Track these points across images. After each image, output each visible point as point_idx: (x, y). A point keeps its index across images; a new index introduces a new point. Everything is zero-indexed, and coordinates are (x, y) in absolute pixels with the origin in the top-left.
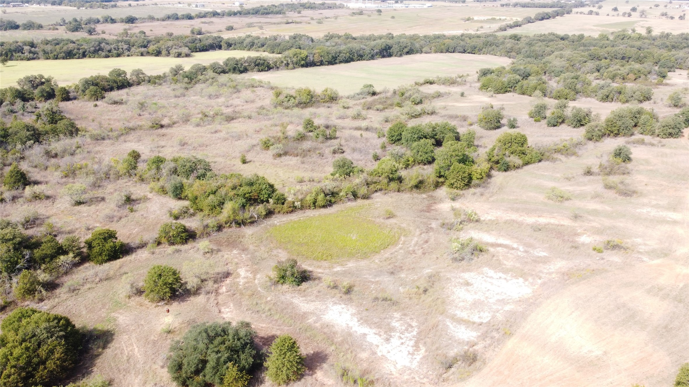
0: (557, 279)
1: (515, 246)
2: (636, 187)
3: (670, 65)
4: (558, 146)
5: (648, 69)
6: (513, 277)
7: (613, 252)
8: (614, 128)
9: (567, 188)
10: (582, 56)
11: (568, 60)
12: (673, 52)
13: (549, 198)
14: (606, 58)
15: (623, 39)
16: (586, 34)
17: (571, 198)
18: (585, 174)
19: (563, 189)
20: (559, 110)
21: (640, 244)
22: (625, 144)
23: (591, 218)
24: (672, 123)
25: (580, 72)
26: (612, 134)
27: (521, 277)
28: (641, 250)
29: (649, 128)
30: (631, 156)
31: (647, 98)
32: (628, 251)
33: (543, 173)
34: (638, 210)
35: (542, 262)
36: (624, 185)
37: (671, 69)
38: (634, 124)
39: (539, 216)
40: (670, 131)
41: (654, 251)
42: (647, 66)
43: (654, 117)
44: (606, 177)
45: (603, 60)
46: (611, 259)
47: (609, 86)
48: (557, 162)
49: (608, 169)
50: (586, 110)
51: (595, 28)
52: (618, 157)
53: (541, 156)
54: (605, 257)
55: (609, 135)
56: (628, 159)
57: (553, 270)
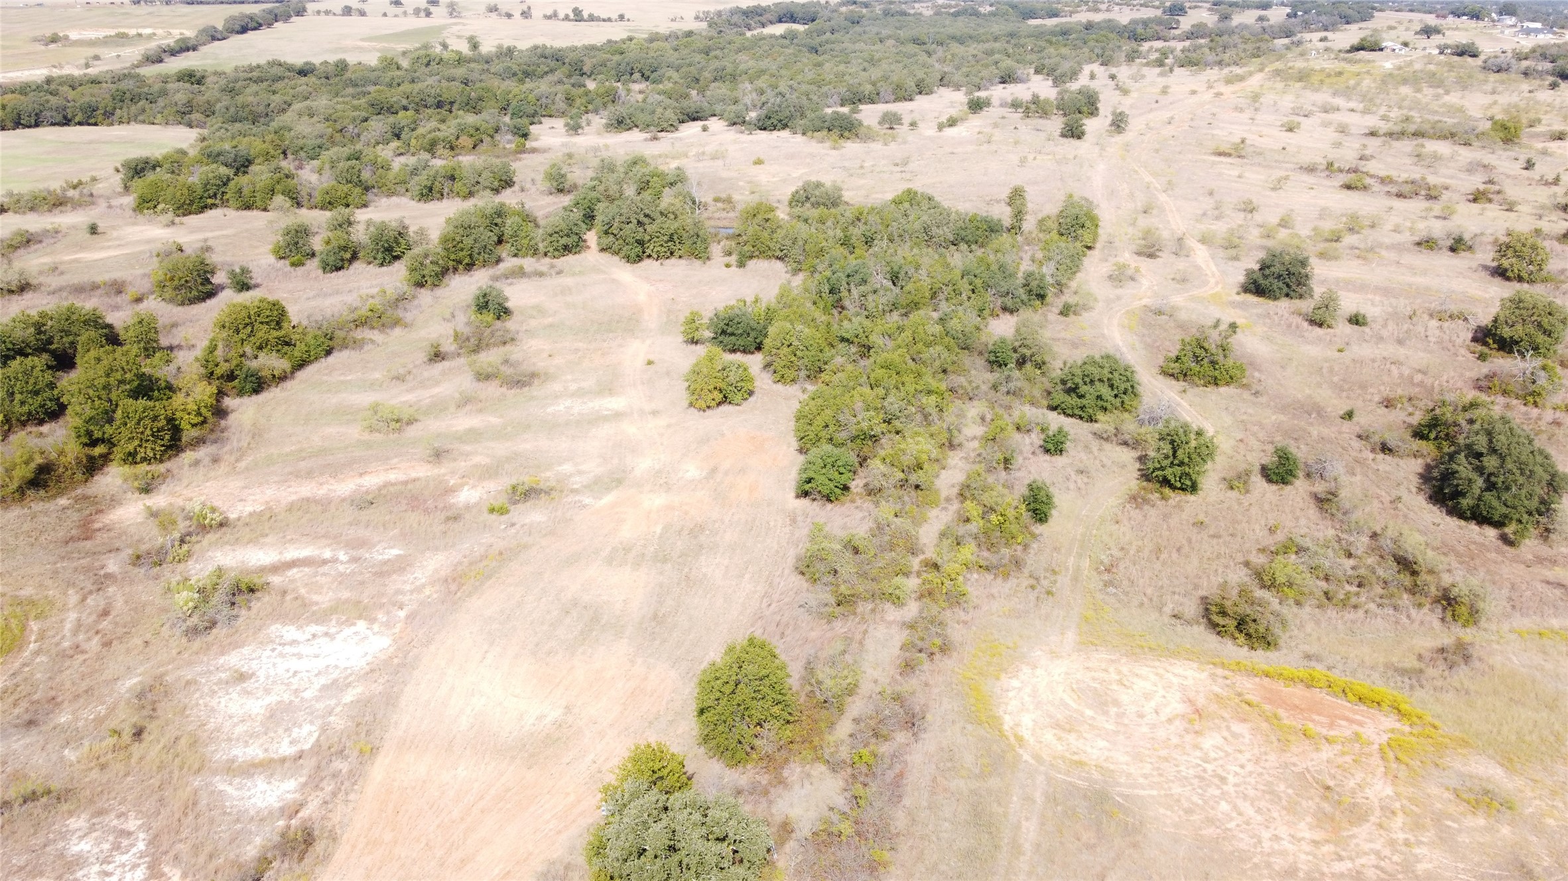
0: (435, 596)
1: (327, 554)
2: (534, 364)
3: (530, 110)
4: (359, 313)
5: (492, 124)
6: (342, 623)
7: (528, 504)
8: (461, 254)
9: (403, 399)
10: (356, 108)
11: (327, 120)
12: (529, 84)
13: (372, 429)
14: (405, 109)
15: (428, 64)
16: (352, 59)
17: (417, 417)
18: (430, 360)
19: (394, 402)
20: (339, 233)
21: (571, 475)
22: (490, 283)
23: (468, 448)
24: (563, 226)
25: (361, 144)
26: (461, 267)
27: (360, 617)
28: (575, 486)
29: (525, 241)
30: (509, 305)
31: (506, 182)
32: (554, 494)
33: (342, 378)
34: (550, 410)
35: (394, 572)
36: (511, 365)
37: (534, 117)
38: (496, 239)
39: (361, 475)
40: (564, 241)
41: (597, 481)
42: (487, 117)
43: (528, 218)
44: (474, 357)
45: (402, 113)
46: (527, 521)
47: (426, 166)
48: (366, 348)
49: (472, 340)
50: (394, 224)
51: (366, 44)
52: (484, 311)
53: (328, 343)
54: (515, 520)
55: (455, 270)
56: (503, 312)
57: (423, 580)
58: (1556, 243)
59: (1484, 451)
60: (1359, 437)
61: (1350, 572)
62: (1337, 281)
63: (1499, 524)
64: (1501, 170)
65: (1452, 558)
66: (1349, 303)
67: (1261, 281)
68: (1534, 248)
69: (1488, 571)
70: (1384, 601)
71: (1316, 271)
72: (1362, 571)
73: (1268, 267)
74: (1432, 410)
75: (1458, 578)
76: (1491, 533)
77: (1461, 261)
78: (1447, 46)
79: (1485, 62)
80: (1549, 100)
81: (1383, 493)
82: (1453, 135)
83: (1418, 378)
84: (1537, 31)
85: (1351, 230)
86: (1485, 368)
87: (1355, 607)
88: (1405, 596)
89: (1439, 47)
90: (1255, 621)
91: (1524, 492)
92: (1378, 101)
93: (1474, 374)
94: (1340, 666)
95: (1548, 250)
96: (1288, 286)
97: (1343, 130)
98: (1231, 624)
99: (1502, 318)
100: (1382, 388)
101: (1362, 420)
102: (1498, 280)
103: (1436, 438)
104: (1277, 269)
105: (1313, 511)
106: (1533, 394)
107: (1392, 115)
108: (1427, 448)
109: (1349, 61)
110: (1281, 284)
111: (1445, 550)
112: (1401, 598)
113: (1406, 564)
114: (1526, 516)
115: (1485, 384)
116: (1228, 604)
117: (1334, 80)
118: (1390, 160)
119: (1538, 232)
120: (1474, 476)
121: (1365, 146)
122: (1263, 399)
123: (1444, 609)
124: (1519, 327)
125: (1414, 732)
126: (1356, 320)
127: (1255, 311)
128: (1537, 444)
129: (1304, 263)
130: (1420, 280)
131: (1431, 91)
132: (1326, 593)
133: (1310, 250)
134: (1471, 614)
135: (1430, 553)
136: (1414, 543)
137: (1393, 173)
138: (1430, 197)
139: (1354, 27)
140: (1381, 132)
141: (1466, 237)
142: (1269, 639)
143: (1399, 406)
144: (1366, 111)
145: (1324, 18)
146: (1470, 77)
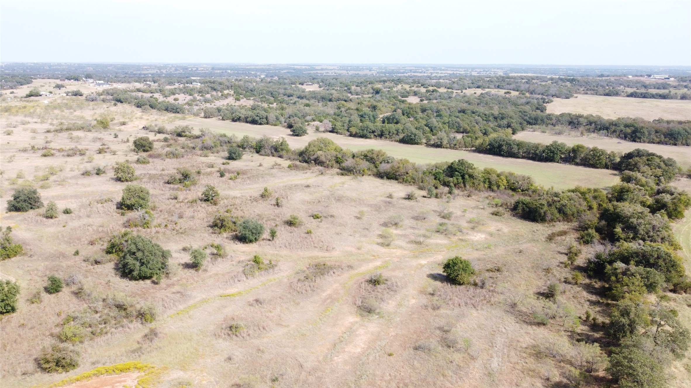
58: (135, 165)
59: (136, 251)
60: (84, 261)
61: (99, 319)
62: (53, 197)
63: (150, 278)
64: (106, 139)
65: (137, 297)
66: (61, 205)
67: (17, 205)
68: (128, 167)
69: (152, 297)
70: (117, 325)
71: (42, 195)
72: (104, 317)
73: (18, 198)
74: (111, 241)
75: (142, 305)
76: (148, 282)
77: (101, 178)
78: (69, 92)
79: (86, 97)
80: (116, 110)
81: (102, 281)
82: (83, 128)
83: (101, 229)
84: (102, 84)
85: (52, 174)
86: (125, 218)
87: (106, 333)
88: (125, 320)
89: (65, 93)
90: (64, 359)
91: (155, 262)
92: (46, 118)
93: (121, 222)
94: (108, 361)
95: (133, 167)
96: (30, 204)
97: (34, 131)
98: (52, 365)
99: (125, 197)
100: (87, 237)
101: (83, 253)
102: (119, 182)
103: (116, 252)
104: (22, 198)
105: (74, 299)
106: (145, 223)
107: (54, 122)
108: (113, 256)
109: (28, 101)
110: (27, 204)
111: (134, 295)
112: (123, 322)
113: (120, 307)
114: (158, 271)
115: (128, 224)
116: (48, 357)
117: (23, 110)
118: (59, 141)
119: (127, 161)
120: (135, 262)
121: (46, 137)
122: (35, 258)
123: (141, 319)
124: (132, 199)
125: (146, 373)
126: (67, 212)
127: (18, 219)
128: (153, 242)
129: (35, 192)
130: (89, 189)
131: (68, 111)
132: (92, 333)
133: (36, 186)
134: (152, 317)
135: (128, 299)
136: (121, 297)
137: (63, 147)
138: (82, 154)
139: (25, 87)
140: (52, 130)
141: (101, 168)
142: (73, 363)
143: (97, 243)
144: (42, 122)
145: (9, 83)
146: (82, 104)
